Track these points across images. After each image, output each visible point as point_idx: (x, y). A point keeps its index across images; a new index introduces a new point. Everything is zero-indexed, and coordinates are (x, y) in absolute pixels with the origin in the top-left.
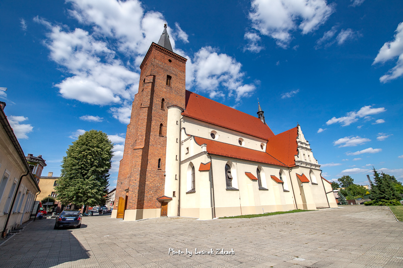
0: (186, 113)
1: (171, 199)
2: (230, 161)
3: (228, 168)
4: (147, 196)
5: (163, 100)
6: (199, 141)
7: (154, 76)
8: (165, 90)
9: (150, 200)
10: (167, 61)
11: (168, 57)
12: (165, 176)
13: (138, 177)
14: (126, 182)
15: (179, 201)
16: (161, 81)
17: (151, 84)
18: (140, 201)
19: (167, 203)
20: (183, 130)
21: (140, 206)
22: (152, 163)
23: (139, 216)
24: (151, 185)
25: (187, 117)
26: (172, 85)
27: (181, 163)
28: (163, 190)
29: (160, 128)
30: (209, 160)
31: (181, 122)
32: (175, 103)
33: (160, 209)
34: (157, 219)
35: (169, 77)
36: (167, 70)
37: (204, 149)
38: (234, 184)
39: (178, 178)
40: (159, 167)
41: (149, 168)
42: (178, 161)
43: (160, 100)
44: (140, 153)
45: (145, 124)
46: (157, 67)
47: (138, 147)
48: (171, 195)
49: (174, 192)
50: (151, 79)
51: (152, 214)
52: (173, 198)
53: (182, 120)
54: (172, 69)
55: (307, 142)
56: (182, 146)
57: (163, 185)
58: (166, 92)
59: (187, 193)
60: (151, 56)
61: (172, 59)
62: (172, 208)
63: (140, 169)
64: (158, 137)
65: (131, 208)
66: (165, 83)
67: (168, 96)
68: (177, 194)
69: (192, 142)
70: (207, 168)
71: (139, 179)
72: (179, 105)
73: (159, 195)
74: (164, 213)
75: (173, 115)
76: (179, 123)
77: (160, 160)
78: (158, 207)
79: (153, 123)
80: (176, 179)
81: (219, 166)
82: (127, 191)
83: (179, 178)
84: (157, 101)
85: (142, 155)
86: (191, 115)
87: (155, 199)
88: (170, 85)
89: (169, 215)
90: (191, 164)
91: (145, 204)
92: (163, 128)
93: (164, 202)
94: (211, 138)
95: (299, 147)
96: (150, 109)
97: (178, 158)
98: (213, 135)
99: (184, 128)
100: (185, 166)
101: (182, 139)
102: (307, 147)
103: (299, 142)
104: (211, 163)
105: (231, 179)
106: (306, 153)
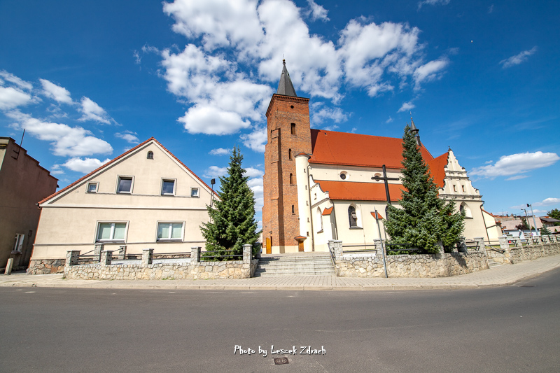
0: (313, 158)
1: (306, 238)
2: (354, 203)
3: (352, 210)
4: (287, 236)
5: (290, 150)
6: (324, 185)
7: (279, 129)
8: (291, 140)
9: (289, 239)
10: (289, 109)
11: (289, 104)
12: (299, 219)
13: (277, 222)
14: (269, 225)
15: (313, 239)
16: (286, 131)
17: (277, 139)
18: (282, 240)
19: (303, 242)
20: (310, 177)
21: (282, 243)
22: (287, 209)
23: (282, 251)
24: (288, 227)
25: (313, 164)
26: (297, 133)
27: (311, 207)
28: (298, 231)
29: (290, 177)
30: (332, 205)
31: (308, 169)
32: (301, 150)
33: (298, 246)
34: (297, 254)
35: (293, 125)
36: (290, 119)
37: (327, 196)
38: (359, 224)
39: (310, 220)
40: (293, 212)
41: (285, 214)
42: (309, 206)
43: (288, 151)
44: (276, 202)
45: (277, 177)
46: (281, 118)
47: (274, 198)
48: (305, 235)
49: (308, 233)
50: (276, 134)
51: (292, 249)
52: (308, 237)
53: (309, 167)
54: (296, 115)
55: (463, 168)
56: (311, 192)
57: (298, 226)
58: (292, 142)
59: (318, 233)
60: (274, 108)
61: (295, 104)
62: (307, 244)
63: (278, 216)
64: (289, 186)
65: (275, 245)
66: (289, 132)
67: (294, 145)
68: (310, 234)
69: (317, 190)
70: (331, 213)
71: (278, 224)
72: (306, 152)
73: (296, 235)
74: (301, 249)
75: (301, 163)
76: (306, 171)
77: (293, 206)
78: (296, 245)
79: (284, 175)
80: (308, 222)
81: (342, 209)
82: (271, 232)
83: (311, 220)
84: (285, 153)
85: (278, 204)
86: (319, 160)
87: (292, 238)
88: (295, 134)
89: (305, 250)
90: (319, 208)
91: (286, 242)
92: (293, 177)
93: (300, 241)
94: (341, 179)
95: (446, 177)
96: (280, 162)
97: (309, 203)
98: (343, 176)
99: (312, 175)
100: (315, 210)
101: (311, 186)
102: (460, 175)
103: (447, 171)
104: (333, 208)
105: (355, 219)
106: (458, 183)
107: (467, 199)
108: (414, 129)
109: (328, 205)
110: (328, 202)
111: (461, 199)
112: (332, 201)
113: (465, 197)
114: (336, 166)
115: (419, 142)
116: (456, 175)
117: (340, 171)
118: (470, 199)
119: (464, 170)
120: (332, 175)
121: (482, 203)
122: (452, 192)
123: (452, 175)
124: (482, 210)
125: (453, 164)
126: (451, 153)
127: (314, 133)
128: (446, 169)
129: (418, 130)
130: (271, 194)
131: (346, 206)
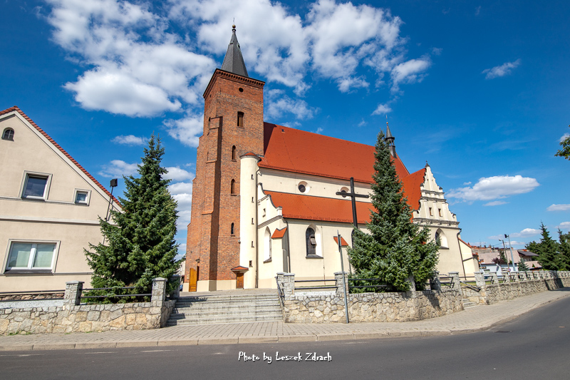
0: (265, 162)
1: (247, 269)
2: (313, 224)
3: (310, 233)
4: (220, 266)
5: (234, 147)
6: (276, 198)
7: (221, 118)
8: (236, 134)
9: (224, 271)
10: (237, 92)
11: (237, 86)
12: (240, 243)
13: (209, 245)
14: (196, 251)
15: (257, 271)
16: (230, 122)
17: (217, 131)
18: (213, 271)
19: (243, 274)
20: (259, 186)
21: (213, 276)
22: (224, 228)
23: (213, 288)
24: (223, 254)
25: (264, 168)
26: (245, 125)
27: (258, 227)
28: (238, 259)
29: (232, 184)
30: (285, 225)
31: (257, 175)
32: (249, 149)
33: (235, 281)
34: (233, 291)
35: (241, 114)
36: (237, 105)
37: (279, 212)
38: (318, 252)
39: (254, 245)
40: (232, 233)
41: (221, 235)
42: (255, 226)
43: (231, 149)
44: (209, 218)
45: (213, 183)
46: (224, 103)
47: (206, 212)
48: (247, 265)
49: (250, 262)
50: (216, 123)
51: (226, 285)
52: (250, 269)
53: (259, 172)
54: (246, 101)
55: (440, 189)
56: (259, 206)
57: (238, 253)
58: (237, 137)
59: (264, 262)
60: (216, 88)
61: (245, 87)
62: (248, 279)
63: (210, 237)
64: (230, 196)
65: (203, 279)
66: (235, 124)
67: (240, 141)
68: (254, 264)
69: (267, 204)
70: (283, 235)
71: (209, 249)
72: (256, 152)
73: (234, 265)
74: (240, 285)
75: (247, 166)
76: (254, 177)
77: (233, 224)
78: (233, 279)
79: (223, 180)
80: (252, 247)
81: (297, 232)
82: (198, 261)
83: (256, 245)
84: (226, 151)
85: (212, 221)
86: (272, 164)
87: (229, 269)
88: (242, 126)
89: (246, 286)
90: (268, 229)
91: (218, 275)
92: (235, 184)
93: (239, 273)
94: (298, 192)
95: (422, 198)
96: (218, 163)
97: (254, 222)
98: (302, 188)
99: (261, 184)
100: (262, 231)
101: (259, 198)
102: (437, 197)
103: (424, 190)
104: (287, 229)
105: (314, 246)
106: (435, 206)
107: (443, 225)
108: (389, 136)
109: (280, 224)
110: (280, 221)
111: (436, 225)
112: (286, 219)
113: (441, 222)
114: (294, 174)
115: (394, 152)
116: (433, 196)
117: (298, 181)
118: (446, 225)
119: (441, 191)
120: (288, 185)
121: (458, 231)
122: (428, 217)
123: (428, 195)
124: (458, 239)
125: (430, 183)
126: (428, 169)
127: (269, 128)
128: (422, 188)
129: (393, 138)
130: (202, 207)
131: (305, 227)
